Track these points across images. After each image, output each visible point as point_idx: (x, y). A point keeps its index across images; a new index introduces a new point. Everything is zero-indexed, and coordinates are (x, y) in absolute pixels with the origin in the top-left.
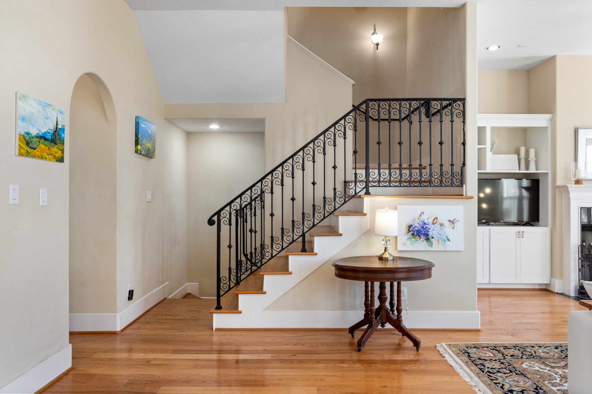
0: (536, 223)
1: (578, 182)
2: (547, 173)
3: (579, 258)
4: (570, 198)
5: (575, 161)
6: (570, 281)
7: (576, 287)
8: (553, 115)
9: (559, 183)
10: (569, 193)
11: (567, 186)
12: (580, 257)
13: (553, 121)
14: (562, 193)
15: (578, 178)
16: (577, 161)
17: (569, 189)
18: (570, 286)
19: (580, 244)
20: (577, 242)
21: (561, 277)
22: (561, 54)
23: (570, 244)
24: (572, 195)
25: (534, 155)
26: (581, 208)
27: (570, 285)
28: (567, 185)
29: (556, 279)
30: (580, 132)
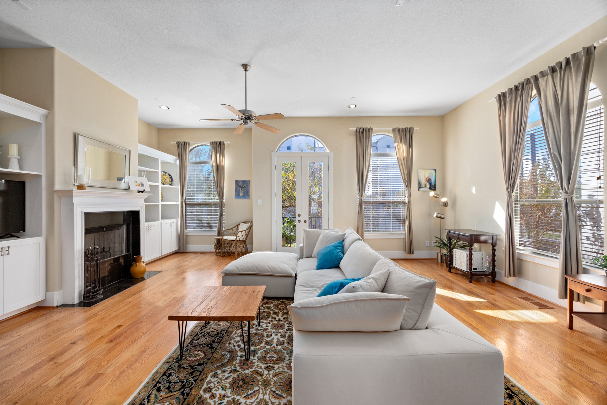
0: (21, 233)
1: (80, 187)
2: (41, 176)
4: (73, 203)
5: (75, 166)
6: (74, 289)
7: (80, 293)
8: (49, 111)
9: (57, 187)
10: (72, 197)
11: (70, 191)
13: (49, 118)
14: (61, 198)
15: (80, 183)
16: (77, 165)
17: (74, 194)
19: (84, 249)
21: (61, 288)
22: (60, 50)
23: (74, 251)
24: (76, 200)
25: (17, 153)
26: (85, 213)
27: (74, 293)
29: (54, 291)
30: (80, 138)
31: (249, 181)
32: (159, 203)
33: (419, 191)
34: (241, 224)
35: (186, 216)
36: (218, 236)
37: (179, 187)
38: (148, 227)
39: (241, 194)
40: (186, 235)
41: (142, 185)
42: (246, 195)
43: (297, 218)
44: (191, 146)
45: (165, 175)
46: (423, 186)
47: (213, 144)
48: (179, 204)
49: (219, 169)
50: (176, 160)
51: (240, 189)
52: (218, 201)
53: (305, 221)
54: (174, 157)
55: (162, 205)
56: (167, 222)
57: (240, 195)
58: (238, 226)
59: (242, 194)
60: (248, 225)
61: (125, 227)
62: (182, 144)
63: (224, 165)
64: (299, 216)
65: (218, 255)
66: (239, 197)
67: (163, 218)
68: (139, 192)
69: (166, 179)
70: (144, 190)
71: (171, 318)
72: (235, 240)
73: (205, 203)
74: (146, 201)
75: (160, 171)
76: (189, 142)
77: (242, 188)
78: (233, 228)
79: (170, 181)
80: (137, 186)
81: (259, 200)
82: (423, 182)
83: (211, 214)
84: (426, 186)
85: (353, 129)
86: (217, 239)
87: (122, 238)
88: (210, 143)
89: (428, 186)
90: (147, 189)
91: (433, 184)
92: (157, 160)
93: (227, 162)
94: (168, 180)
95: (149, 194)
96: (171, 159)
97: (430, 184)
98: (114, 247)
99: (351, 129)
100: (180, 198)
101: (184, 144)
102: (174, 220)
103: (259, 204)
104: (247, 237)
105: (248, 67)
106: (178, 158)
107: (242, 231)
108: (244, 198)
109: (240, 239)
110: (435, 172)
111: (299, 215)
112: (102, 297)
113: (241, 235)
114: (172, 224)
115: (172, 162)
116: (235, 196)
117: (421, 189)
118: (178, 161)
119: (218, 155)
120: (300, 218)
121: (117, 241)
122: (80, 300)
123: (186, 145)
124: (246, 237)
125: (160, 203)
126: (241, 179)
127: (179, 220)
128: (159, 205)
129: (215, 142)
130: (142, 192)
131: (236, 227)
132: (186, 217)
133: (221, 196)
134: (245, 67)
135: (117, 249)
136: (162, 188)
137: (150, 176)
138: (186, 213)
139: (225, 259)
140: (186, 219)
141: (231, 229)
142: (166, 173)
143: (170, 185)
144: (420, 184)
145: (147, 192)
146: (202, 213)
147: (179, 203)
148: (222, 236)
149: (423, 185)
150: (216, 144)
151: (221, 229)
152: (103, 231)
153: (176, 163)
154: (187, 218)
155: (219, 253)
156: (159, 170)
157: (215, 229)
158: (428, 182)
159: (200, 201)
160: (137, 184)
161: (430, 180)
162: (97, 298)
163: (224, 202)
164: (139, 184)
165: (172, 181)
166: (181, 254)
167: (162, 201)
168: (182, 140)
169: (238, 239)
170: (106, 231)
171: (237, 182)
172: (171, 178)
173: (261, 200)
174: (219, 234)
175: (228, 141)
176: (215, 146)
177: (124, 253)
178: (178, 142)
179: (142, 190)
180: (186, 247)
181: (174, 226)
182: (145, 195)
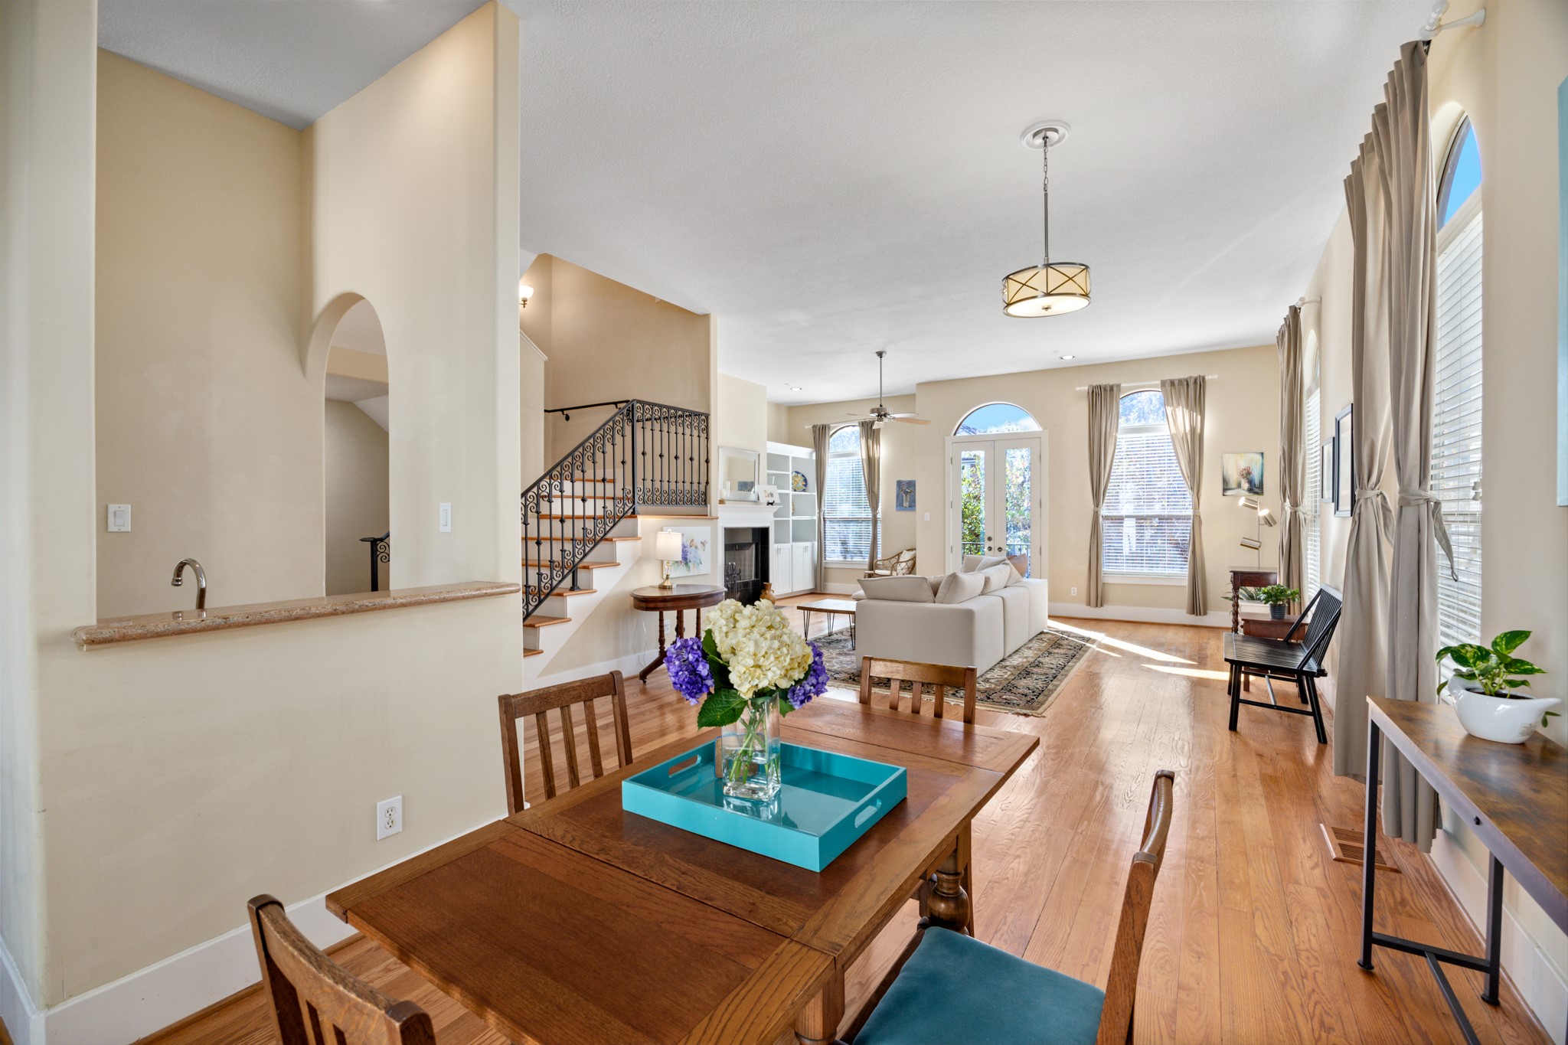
24: (720, 514)
26: (726, 529)
32: (790, 517)
33: (1224, 495)
34: (905, 552)
36: (870, 570)
37: (816, 494)
38: (777, 550)
39: (906, 504)
40: (825, 568)
41: (772, 495)
43: (986, 543)
44: (832, 429)
45: (797, 476)
46: (1234, 486)
47: (862, 424)
48: (815, 520)
49: (871, 464)
50: (811, 454)
51: (903, 495)
52: (870, 516)
53: (999, 549)
54: (809, 450)
55: (793, 521)
56: (800, 545)
57: (904, 505)
58: (899, 555)
61: (754, 546)
62: (819, 429)
63: (880, 458)
66: (901, 507)
67: (794, 540)
68: (769, 504)
69: (799, 483)
70: (774, 501)
71: (799, 608)
73: (851, 518)
74: (775, 515)
75: (790, 473)
76: (830, 424)
77: (906, 493)
78: (892, 558)
79: (803, 485)
80: (766, 496)
81: (926, 514)
82: (1234, 477)
83: (861, 535)
84: (1239, 486)
85: (1082, 388)
86: (867, 574)
87: (751, 561)
88: (859, 423)
89: (1246, 486)
90: (777, 499)
91: (1257, 481)
92: (787, 457)
93: (883, 452)
94: (801, 483)
95: (779, 507)
96: (804, 453)
97: (1250, 482)
98: (745, 571)
99: (1078, 389)
100: (817, 511)
101: (822, 428)
102: (808, 544)
103: (925, 520)
105: (884, 355)
106: (814, 450)
107: (902, 563)
108: (910, 510)
110: (1261, 458)
111: (990, 539)
113: (900, 569)
114: (806, 549)
115: (806, 457)
116: (897, 506)
117: (1229, 493)
118: (814, 454)
119: (870, 442)
120: (991, 544)
121: (747, 563)
123: (825, 427)
125: (792, 518)
127: (816, 543)
128: (789, 521)
129: (864, 421)
130: (772, 504)
131: (897, 557)
132: (824, 539)
133: (874, 507)
134: (880, 354)
135: (747, 573)
136: (793, 496)
137: (780, 481)
138: (825, 532)
140: (824, 542)
141: (888, 559)
142: (798, 473)
143: (804, 490)
144: (1225, 482)
145: (778, 504)
146: (849, 533)
147: (816, 518)
149: (1233, 484)
150: (867, 425)
151: (874, 557)
153: (811, 458)
154: (826, 540)
156: (789, 471)
157: (866, 558)
158: (1244, 478)
159: (846, 515)
160: (767, 494)
161: (1249, 473)
163: (879, 516)
164: (769, 494)
165: (806, 485)
166: (818, 596)
167: (793, 514)
168: (820, 423)
171: (899, 483)
172: (805, 480)
173: (929, 514)
176: (865, 428)
177: (753, 578)
178: (814, 427)
179: (771, 501)
180: (825, 586)
181: (809, 553)
182: (774, 508)
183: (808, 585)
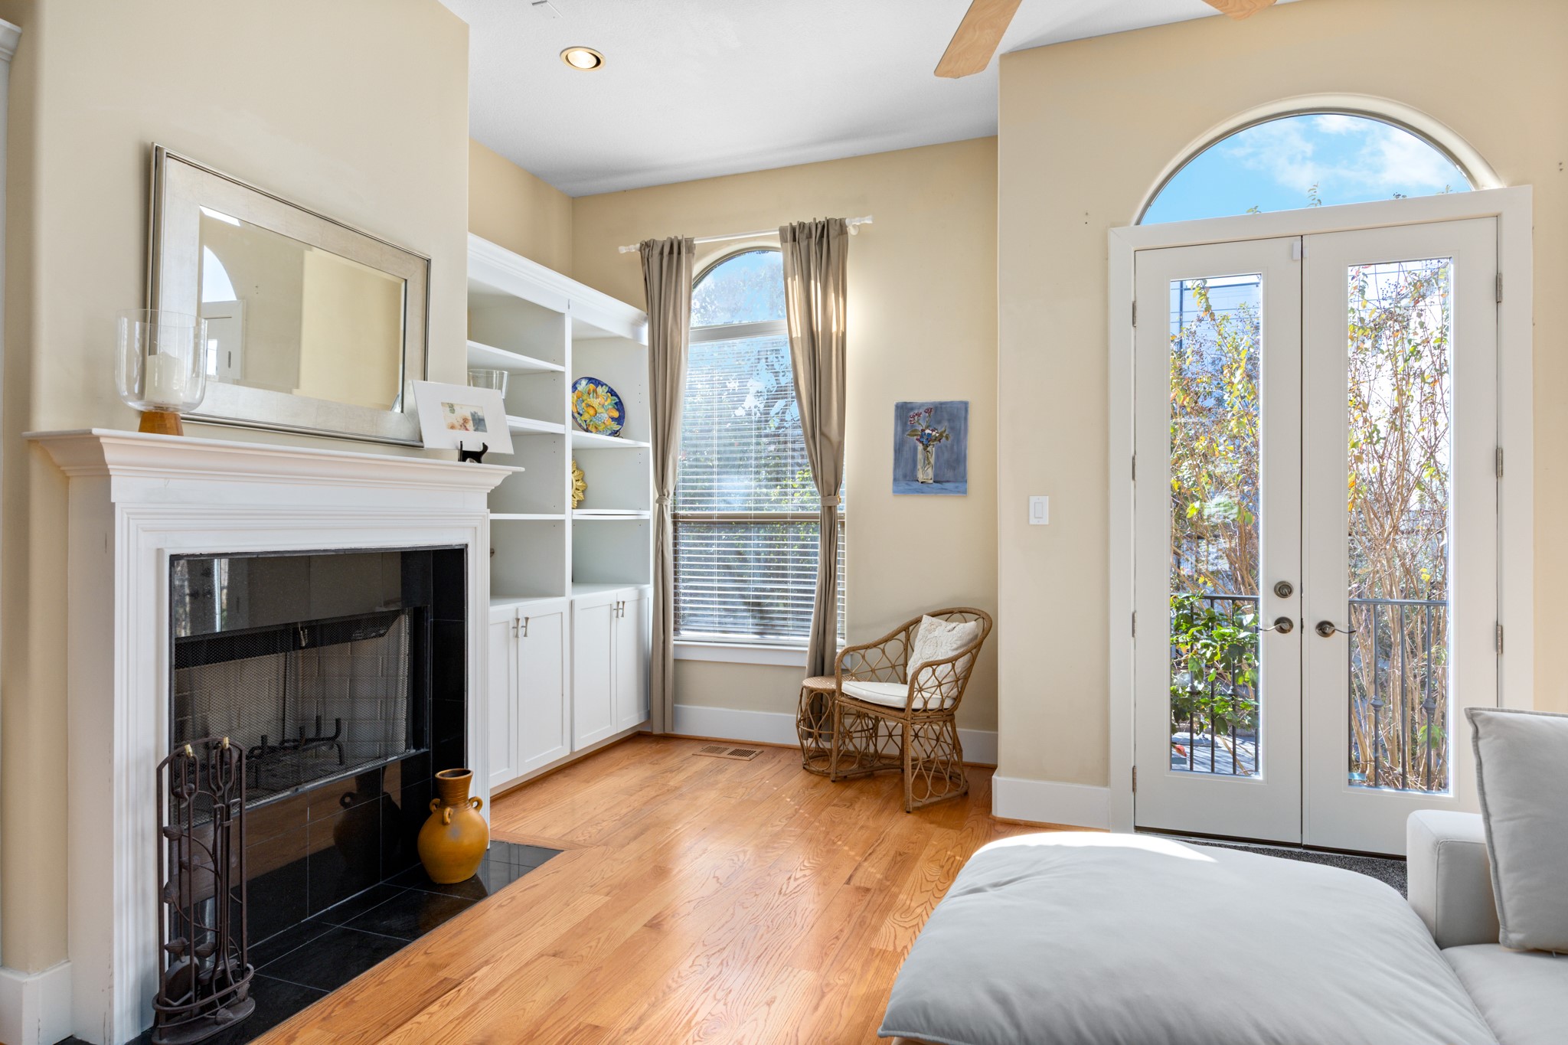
1: (156, 420)
3: (161, 831)
4: (113, 505)
6: (110, 967)
7: (143, 984)
8: (18, 30)
9: (47, 419)
10: (107, 477)
11: (97, 438)
12: (166, 824)
14: (68, 478)
15: (159, 399)
17: (109, 456)
18: (111, 995)
19: (166, 755)
20: (151, 743)
21: (62, 948)
23: (111, 760)
24: (124, 490)
26: (174, 559)
27: (111, 987)
28: (96, 431)
29: (24, 968)
30: (172, 171)
31: (965, 405)
32: (563, 512)
34: (926, 619)
35: (676, 573)
36: (816, 676)
37: (649, 445)
38: (512, 624)
39: (925, 474)
40: (677, 661)
41: (479, 423)
42: (949, 474)
43: (1268, 608)
44: (700, 258)
45: (595, 391)
47: (794, 235)
48: (649, 520)
49: (820, 356)
50: (635, 325)
51: (920, 447)
52: (815, 507)
53: (1324, 628)
54: (630, 311)
55: (575, 522)
56: (596, 600)
57: (921, 476)
58: (909, 628)
59: (930, 472)
60: (967, 628)
62: (662, 253)
63: (844, 334)
64: (1284, 596)
65: (815, 767)
66: (915, 485)
67: (579, 581)
68: (465, 455)
69: (599, 411)
70: (485, 448)
72: (901, 705)
73: (756, 517)
74: (496, 500)
75: (567, 371)
76: (692, 240)
77: (927, 440)
78: (886, 640)
79: (613, 419)
80: (452, 427)
81: (1033, 499)
83: (784, 568)
86: (811, 691)
88: (782, 231)
90: (501, 444)
92: (557, 317)
93: (856, 318)
94: (607, 414)
95: (508, 470)
96: (618, 317)
100: (653, 493)
101: (671, 252)
102: (626, 593)
103: (1033, 521)
104: (960, 693)
106: (644, 314)
107: (939, 663)
108: (937, 492)
109: (926, 703)
111: (1283, 590)
112: (249, 1008)
113: (933, 682)
114: (618, 607)
115: (619, 329)
116: (895, 480)
118: (645, 330)
119: (816, 288)
120: (1288, 608)
121: (372, 695)
122: (142, 1026)
123: (679, 253)
124: (954, 692)
125: (570, 515)
126: (923, 395)
127: (649, 590)
128: (562, 522)
129: (802, 225)
130: (476, 456)
131: (902, 637)
132: (676, 580)
133: (830, 485)
136: (577, 446)
138: (675, 559)
139: (851, 804)
140: (676, 587)
141: (875, 645)
142: (597, 383)
143: (615, 433)
145: (500, 459)
146: (745, 560)
147: (649, 514)
148: (832, 674)
150: (809, 236)
151: (829, 639)
152: (297, 646)
153: (637, 336)
154: (681, 584)
155: (821, 755)
156: (563, 365)
157: (803, 641)
159: (738, 509)
160: (456, 419)
162: (217, 1023)
163: (843, 508)
164: (465, 420)
165: (620, 420)
166: (655, 747)
167: (580, 505)
168: (662, 236)
169: (917, 704)
170: (312, 644)
171: (904, 412)
172: (619, 405)
173: (1046, 500)
174: (821, 664)
175: (863, 215)
176: (803, 244)
177: (402, 749)
178: (647, 246)
179: (476, 448)
180: (675, 715)
181: (626, 627)
182: (491, 475)
183: (628, 719)
